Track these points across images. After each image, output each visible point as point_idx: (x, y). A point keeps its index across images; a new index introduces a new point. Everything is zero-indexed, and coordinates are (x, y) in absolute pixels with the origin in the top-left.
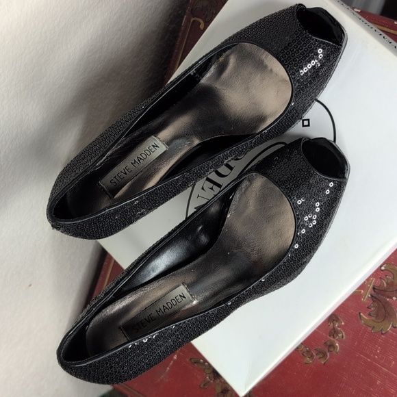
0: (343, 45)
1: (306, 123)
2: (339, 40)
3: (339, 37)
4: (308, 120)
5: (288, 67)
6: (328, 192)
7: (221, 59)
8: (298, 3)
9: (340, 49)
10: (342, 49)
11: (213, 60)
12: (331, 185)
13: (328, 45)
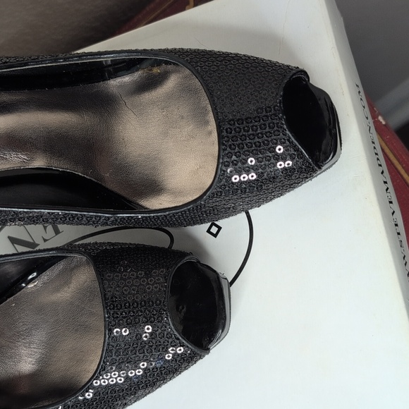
0: (324, 168)
1: (214, 230)
2: (322, 157)
3: (325, 153)
4: (220, 228)
5: (224, 150)
6: (169, 357)
7: (156, 70)
8: (301, 67)
9: (314, 171)
10: (319, 172)
11: (145, 64)
12: (180, 350)
13: (300, 155)
